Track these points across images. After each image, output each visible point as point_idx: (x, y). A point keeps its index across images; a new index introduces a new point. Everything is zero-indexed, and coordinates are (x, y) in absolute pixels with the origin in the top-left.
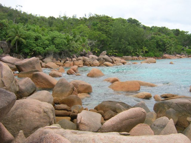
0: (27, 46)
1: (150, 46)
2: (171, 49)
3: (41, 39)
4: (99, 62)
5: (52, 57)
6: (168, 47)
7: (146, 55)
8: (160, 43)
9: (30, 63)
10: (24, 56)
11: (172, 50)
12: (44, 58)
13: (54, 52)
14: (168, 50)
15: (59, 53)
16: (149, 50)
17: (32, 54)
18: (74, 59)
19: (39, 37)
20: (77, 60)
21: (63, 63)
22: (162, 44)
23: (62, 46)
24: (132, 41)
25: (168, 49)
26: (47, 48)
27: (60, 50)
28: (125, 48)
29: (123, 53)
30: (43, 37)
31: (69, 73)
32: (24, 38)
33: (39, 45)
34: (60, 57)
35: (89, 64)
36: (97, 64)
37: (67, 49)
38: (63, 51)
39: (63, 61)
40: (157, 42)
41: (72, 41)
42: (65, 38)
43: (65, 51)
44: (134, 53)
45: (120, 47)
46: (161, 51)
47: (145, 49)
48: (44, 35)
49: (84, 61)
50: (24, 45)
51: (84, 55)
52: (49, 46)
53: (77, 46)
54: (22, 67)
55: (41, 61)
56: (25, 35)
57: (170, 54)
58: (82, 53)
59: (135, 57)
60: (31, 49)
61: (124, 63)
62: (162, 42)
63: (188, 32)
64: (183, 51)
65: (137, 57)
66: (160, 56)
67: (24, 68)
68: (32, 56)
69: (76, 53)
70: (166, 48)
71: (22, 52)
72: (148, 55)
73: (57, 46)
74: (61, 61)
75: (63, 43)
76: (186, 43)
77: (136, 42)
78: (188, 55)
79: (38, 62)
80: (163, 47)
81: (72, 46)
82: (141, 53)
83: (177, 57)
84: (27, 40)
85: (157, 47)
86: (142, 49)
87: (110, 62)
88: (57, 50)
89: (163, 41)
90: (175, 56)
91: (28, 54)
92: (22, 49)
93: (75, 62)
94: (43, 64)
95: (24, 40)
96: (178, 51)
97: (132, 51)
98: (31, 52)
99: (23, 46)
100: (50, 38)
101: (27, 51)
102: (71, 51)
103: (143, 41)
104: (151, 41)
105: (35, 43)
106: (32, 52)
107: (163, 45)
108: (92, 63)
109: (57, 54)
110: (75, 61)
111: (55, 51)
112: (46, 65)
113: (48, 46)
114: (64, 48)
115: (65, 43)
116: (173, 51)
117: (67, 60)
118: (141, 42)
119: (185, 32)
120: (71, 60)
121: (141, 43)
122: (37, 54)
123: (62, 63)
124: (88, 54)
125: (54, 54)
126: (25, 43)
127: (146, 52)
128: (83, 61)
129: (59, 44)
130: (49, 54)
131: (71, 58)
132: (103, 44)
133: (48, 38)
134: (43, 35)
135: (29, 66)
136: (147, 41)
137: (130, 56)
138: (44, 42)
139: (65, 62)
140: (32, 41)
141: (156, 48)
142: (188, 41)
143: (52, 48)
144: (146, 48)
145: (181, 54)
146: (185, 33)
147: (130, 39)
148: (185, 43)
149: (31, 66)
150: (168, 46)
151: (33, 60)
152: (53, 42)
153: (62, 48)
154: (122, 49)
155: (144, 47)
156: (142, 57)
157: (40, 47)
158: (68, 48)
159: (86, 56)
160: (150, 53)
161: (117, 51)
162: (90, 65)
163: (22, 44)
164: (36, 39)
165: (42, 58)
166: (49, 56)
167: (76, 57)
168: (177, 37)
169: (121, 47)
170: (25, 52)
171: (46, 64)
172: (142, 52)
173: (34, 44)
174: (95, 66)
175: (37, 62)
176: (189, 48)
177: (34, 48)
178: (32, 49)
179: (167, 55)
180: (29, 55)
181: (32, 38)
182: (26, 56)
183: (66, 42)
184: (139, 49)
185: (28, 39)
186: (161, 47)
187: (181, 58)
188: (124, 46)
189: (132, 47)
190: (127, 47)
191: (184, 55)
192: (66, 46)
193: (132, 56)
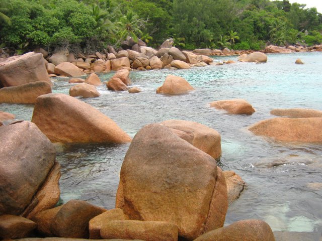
0: (13, 30)
1: (242, 30)
2: (279, 35)
3: (42, 14)
4: (162, 60)
5: (67, 52)
6: (274, 32)
7: (236, 46)
8: (261, 25)
9: (24, 65)
10: (8, 50)
11: (282, 37)
12: (51, 55)
13: (70, 40)
14: (274, 37)
15: (81, 43)
16: (241, 37)
17: (26, 45)
18: (111, 55)
19: (38, 10)
20: (118, 57)
21: (91, 64)
22: (263, 26)
23: (85, 29)
24: (211, 21)
25: (274, 35)
26: (56, 34)
27: (82, 37)
28: (199, 33)
29: (195, 43)
30: (46, 10)
31: (112, 86)
32: (6, 13)
33: (39, 26)
34: (83, 52)
35: (143, 64)
36: (158, 65)
37: (96, 36)
38: (87, 38)
39: (89, 60)
40: (255, 22)
41: (105, 20)
42: (91, 13)
43: (92, 39)
44: (215, 42)
45: (190, 32)
46: (261, 39)
47: (234, 35)
48: (48, 7)
49: (132, 59)
50: (7, 27)
51: (130, 46)
52: (60, 30)
53: (115, 30)
54: (4, 75)
55: (45, 61)
56: (8, 6)
57: (278, 44)
58: (125, 42)
59: (217, 50)
60: (23, 35)
61: (208, 63)
62: (263, 23)
63: (305, 5)
64: (299, 40)
65: (220, 51)
66: (261, 48)
67: (10, 77)
68: (25, 51)
69: (113, 43)
70: (269, 35)
71: (4, 42)
72: (239, 47)
73: (76, 28)
74: (84, 60)
75: (88, 24)
76: (302, 25)
77: (219, 23)
78: (309, 46)
79: (41, 64)
80: (266, 32)
81: (106, 28)
82: (228, 43)
83: (290, 50)
84: (14, 17)
85: (255, 32)
86: (229, 35)
87: (182, 60)
88: (77, 37)
89: (264, 21)
90: (286, 48)
91: (17, 47)
92: (3, 36)
93: (114, 60)
94: (51, 67)
95: (7, 17)
96: (291, 39)
97: (212, 39)
98: (24, 41)
99: (5, 29)
100: (61, 14)
101: (14, 39)
102: (103, 40)
103: (230, 21)
104: (244, 20)
105: (30, 23)
106: (26, 43)
107: (264, 28)
108: (148, 63)
109: (76, 45)
110: (113, 58)
111: (72, 40)
112: (57, 69)
113: (57, 29)
114: (91, 33)
115: (92, 23)
116: (283, 39)
117: (98, 58)
118: (226, 22)
119: (299, 5)
120: (104, 56)
121: (227, 24)
122: (35, 45)
123: (87, 64)
124: (137, 45)
125: (70, 45)
126: (10, 23)
127: (237, 41)
128: (130, 59)
129: (80, 25)
130: (60, 46)
131: (104, 53)
132: (157, 27)
133: (57, 13)
134: (46, 7)
135: (22, 73)
136: (237, 21)
137: (209, 48)
138: (48, 20)
139: (93, 62)
140: (23, 19)
141: (253, 34)
142: (307, 22)
143: (66, 33)
144: (235, 33)
145: (296, 44)
146: (301, 8)
147: (208, 16)
148: (300, 24)
149: (27, 72)
150: (274, 29)
151: (29, 59)
152: (67, 21)
153: (86, 33)
154: (193, 35)
155: (232, 31)
156: (229, 50)
157: (42, 31)
158: (97, 34)
159: (133, 50)
160: (242, 43)
161: (184, 39)
162: (145, 67)
163: (3, 24)
164: (33, 15)
165: (46, 53)
166: (60, 50)
167: (114, 52)
168: (287, 13)
169: (192, 32)
170: (12, 42)
171: (56, 67)
172: (229, 41)
173: (29, 25)
174: (154, 68)
175: (38, 62)
176: (309, 35)
177: (29, 34)
178: (25, 35)
179: (272, 47)
180: (20, 49)
181: (24, 12)
182: (12, 49)
183: (94, 20)
184: (223, 36)
185: (16, 15)
186: (261, 32)
187: (297, 51)
188: (197, 31)
189: (211, 32)
190: (201, 32)
191: (302, 47)
192: (95, 28)
193: (212, 49)
